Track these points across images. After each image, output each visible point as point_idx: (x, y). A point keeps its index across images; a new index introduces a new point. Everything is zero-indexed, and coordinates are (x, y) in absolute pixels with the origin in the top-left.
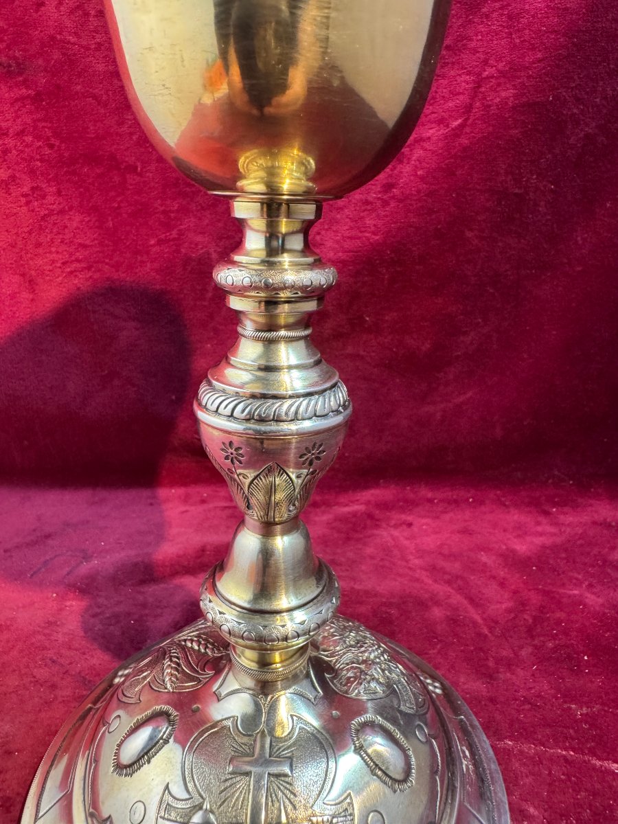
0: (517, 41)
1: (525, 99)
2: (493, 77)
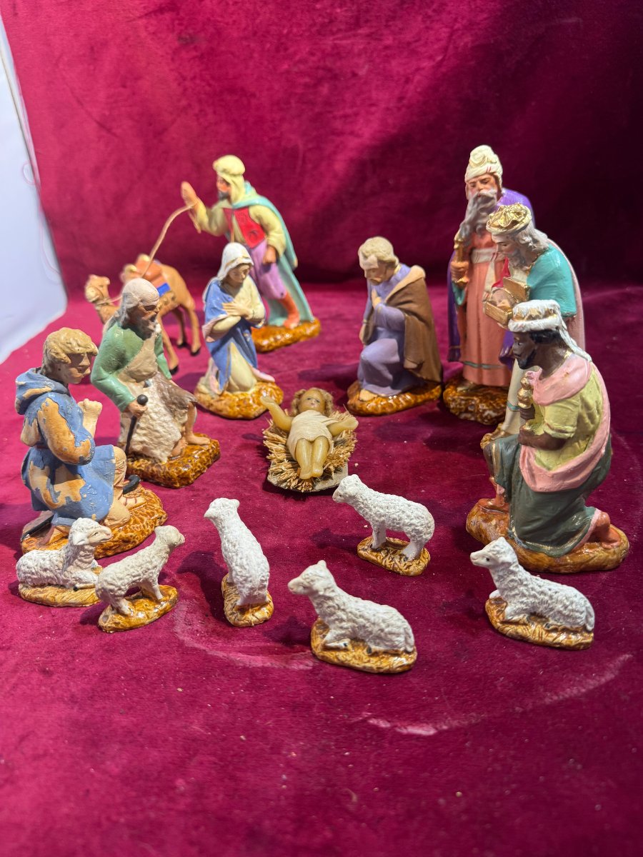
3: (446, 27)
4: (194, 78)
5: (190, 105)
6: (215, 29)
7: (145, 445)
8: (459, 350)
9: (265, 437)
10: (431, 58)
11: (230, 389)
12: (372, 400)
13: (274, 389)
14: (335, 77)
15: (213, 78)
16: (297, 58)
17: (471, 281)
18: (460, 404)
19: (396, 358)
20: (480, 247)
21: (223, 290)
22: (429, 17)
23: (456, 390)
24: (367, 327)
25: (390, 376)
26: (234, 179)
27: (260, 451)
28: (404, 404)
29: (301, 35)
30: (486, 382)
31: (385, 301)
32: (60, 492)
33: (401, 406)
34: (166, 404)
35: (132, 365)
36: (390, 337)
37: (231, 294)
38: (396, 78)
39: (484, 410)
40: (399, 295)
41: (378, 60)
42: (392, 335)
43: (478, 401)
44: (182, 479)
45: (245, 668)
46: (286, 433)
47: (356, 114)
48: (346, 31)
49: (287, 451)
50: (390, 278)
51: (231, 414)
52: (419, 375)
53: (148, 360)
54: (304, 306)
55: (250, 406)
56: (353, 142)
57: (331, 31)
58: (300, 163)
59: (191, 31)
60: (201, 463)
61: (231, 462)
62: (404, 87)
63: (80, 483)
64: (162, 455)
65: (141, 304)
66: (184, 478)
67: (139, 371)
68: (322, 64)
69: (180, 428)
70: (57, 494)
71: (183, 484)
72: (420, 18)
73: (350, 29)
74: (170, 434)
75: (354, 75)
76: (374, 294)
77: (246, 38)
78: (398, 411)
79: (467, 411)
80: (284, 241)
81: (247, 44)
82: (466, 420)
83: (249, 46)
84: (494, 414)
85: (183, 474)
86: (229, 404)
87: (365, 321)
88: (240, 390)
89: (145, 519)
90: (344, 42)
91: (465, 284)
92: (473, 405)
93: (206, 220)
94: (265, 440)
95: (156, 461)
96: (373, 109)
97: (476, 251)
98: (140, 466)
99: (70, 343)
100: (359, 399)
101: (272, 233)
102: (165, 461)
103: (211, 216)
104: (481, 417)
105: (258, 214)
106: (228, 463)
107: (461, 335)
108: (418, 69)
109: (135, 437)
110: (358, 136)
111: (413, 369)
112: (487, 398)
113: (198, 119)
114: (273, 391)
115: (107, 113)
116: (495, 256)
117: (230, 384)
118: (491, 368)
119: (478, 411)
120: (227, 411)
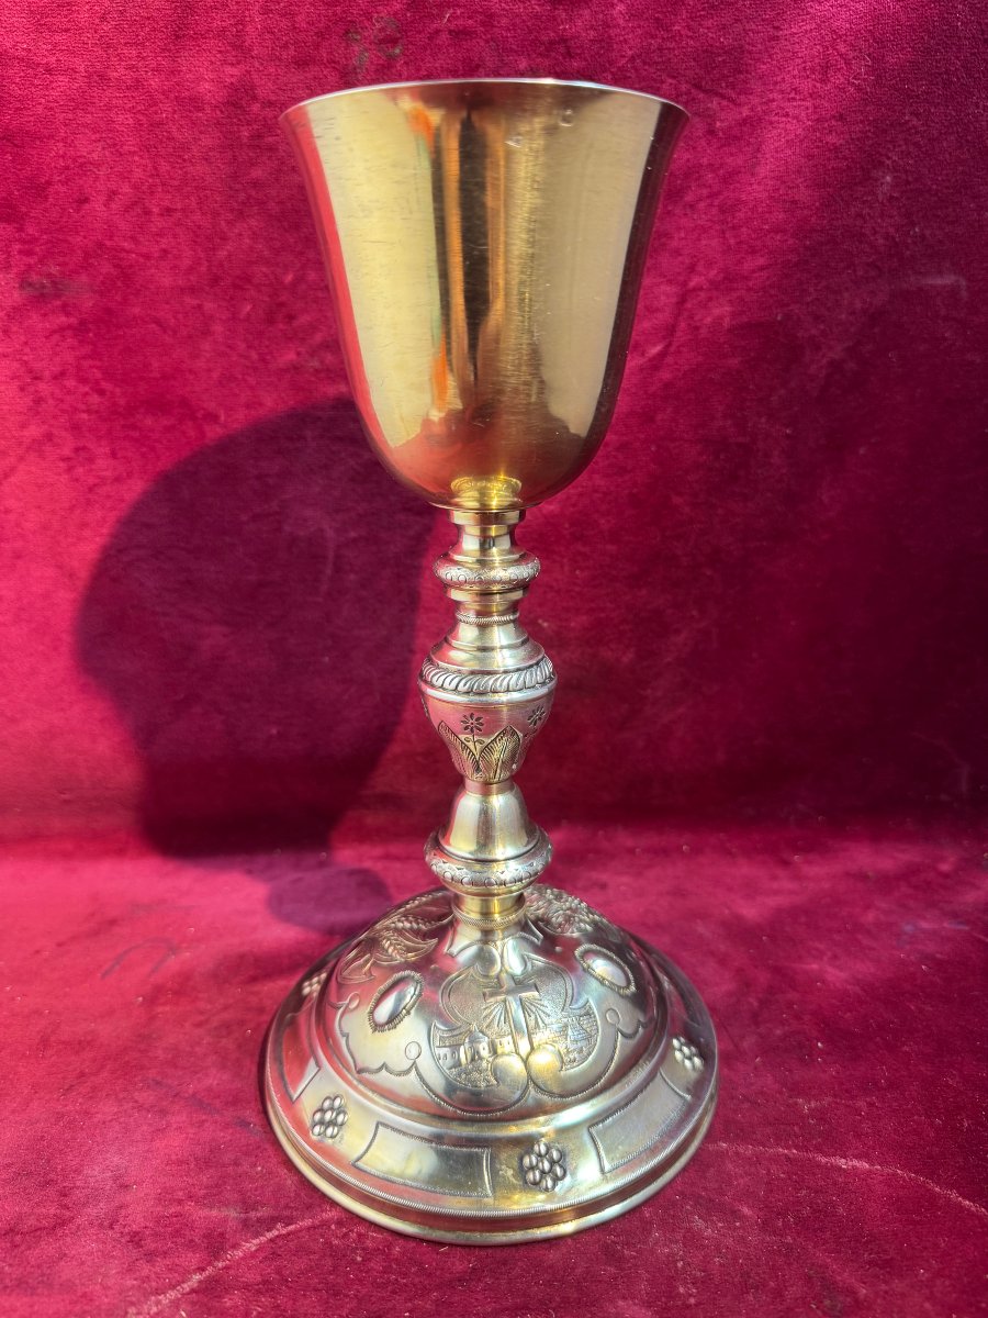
0: (732, 241)
1: (745, 319)
2: (701, 289)
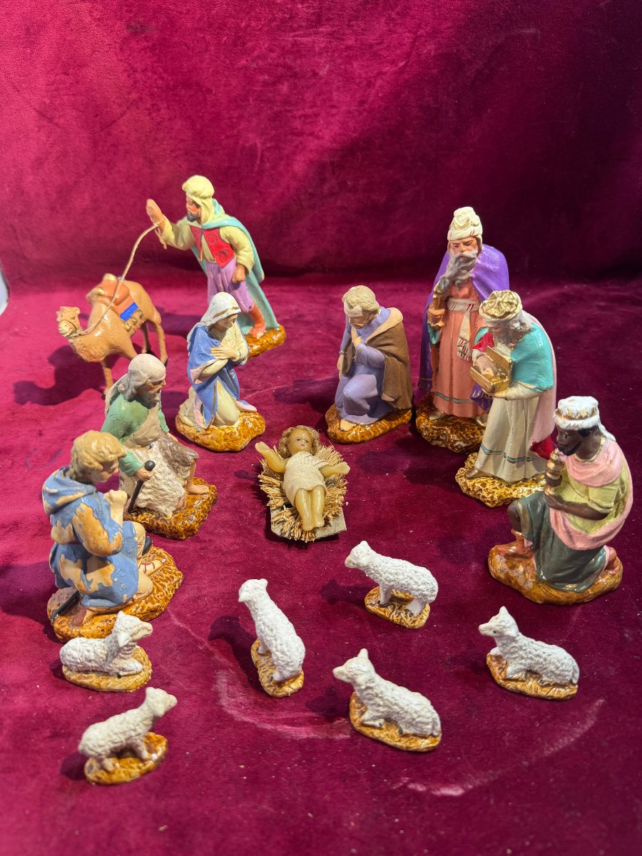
3: (410, 32)
4: (144, 71)
5: (141, 99)
6: (167, 17)
7: (150, 502)
8: (431, 382)
9: (261, 481)
10: (393, 62)
11: (216, 423)
12: (352, 430)
13: (257, 419)
14: (295, 75)
15: (166, 71)
16: (256, 53)
17: (446, 325)
18: (433, 433)
19: (375, 392)
20: (457, 297)
21: (211, 336)
22: (393, 20)
23: (429, 419)
24: (345, 359)
25: (368, 407)
26: (204, 201)
27: (255, 492)
28: (381, 431)
29: (260, 30)
30: (456, 412)
31: (366, 342)
32: (92, 580)
33: (378, 434)
34: (168, 462)
35: (139, 434)
36: (369, 373)
37: (218, 339)
38: (358, 81)
39: (455, 441)
40: (380, 338)
41: (339, 61)
42: (371, 371)
43: (449, 432)
44: (187, 531)
45: (293, 741)
46: (281, 476)
47: (316, 115)
48: (307, 28)
49: (283, 495)
50: (371, 321)
51: (219, 448)
52: (395, 406)
53: (154, 427)
54: (270, 315)
55: (237, 440)
56: (313, 144)
57: (291, 26)
58: (258, 162)
59: (141, 20)
60: (203, 512)
61: (229, 505)
62: (366, 90)
63: (111, 568)
64: (167, 510)
65: (150, 381)
66: (190, 530)
67: (145, 438)
68: (281, 61)
69: (183, 482)
70: (90, 583)
71: (189, 536)
72: (383, 20)
73: (312, 27)
74: (175, 492)
75: (315, 74)
76: (354, 332)
77: (201, 30)
78: (375, 438)
79: (438, 439)
80: (252, 258)
81: (202, 35)
82: (437, 446)
83: (204, 37)
84: (464, 445)
85: (189, 527)
86: (216, 437)
87: (342, 351)
88: (226, 424)
89: (166, 584)
90: (304, 40)
91: (440, 328)
92: (444, 434)
93: (172, 237)
94: (261, 483)
95: (160, 515)
96: (334, 111)
97: (453, 300)
98: (145, 519)
99: (103, 452)
100: (340, 429)
101: (241, 252)
102: (170, 515)
103: (177, 233)
104: (452, 446)
105: (228, 235)
106: (226, 507)
107: (434, 370)
108: (380, 74)
109: (141, 496)
110: (318, 138)
111: (392, 402)
112: (457, 428)
113: (150, 114)
114: (256, 420)
115: (48, 102)
116: (471, 307)
117: (216, 419)
118: (461, 402)
119: (449, 440)
120: (214, 445)
